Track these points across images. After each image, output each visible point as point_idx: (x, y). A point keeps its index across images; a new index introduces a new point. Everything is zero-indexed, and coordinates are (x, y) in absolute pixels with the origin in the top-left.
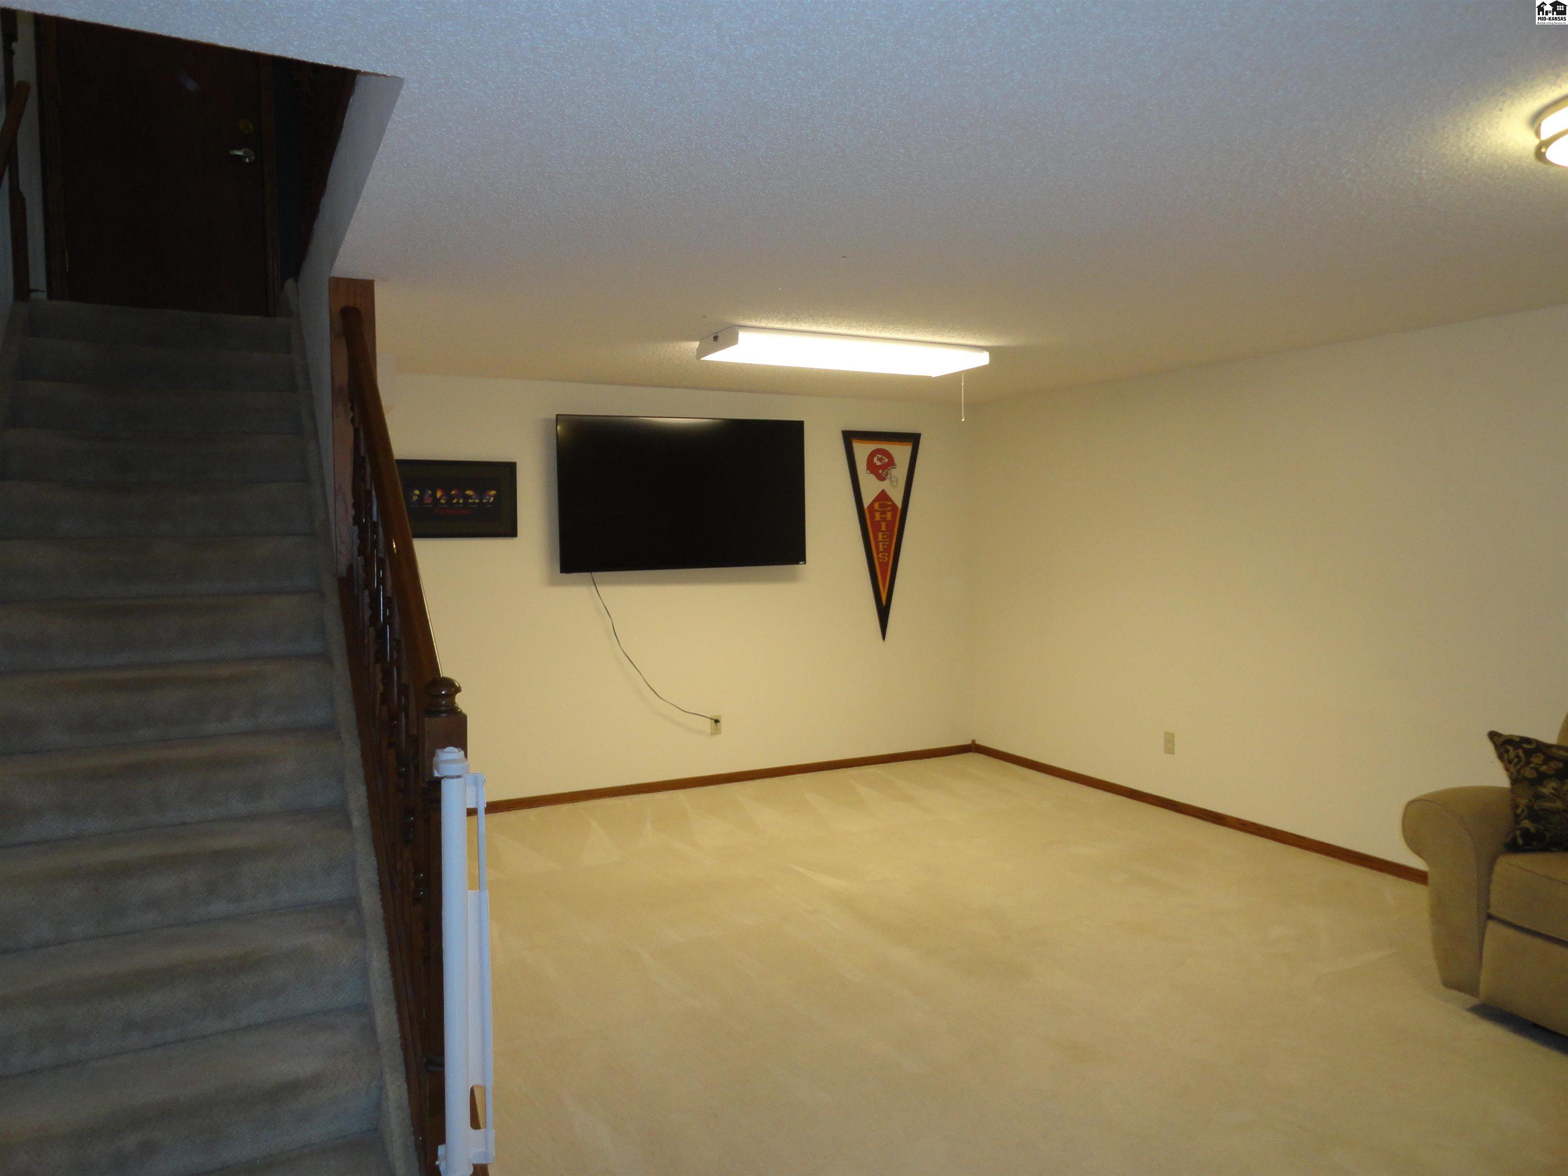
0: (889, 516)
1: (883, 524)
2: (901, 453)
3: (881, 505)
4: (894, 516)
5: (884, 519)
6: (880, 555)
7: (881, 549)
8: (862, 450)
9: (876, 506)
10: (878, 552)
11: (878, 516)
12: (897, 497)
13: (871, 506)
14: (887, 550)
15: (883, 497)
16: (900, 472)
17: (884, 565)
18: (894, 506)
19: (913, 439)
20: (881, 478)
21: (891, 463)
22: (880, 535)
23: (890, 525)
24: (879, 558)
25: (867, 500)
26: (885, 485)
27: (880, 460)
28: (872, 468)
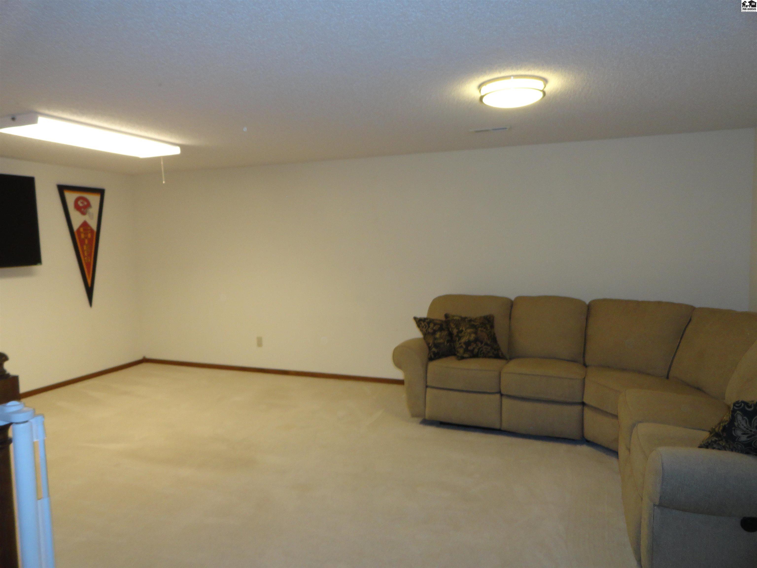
0: (89, 235)
1: (86, 241)
2: (94, 199)
3: (84, 230)
4: (92, 236)
5: (86, 238)
6: (86, 258)
7: (86, 254)
8: (71, 197)
9: (82, 230)
10: (84, 257)
11: (83, 236)
12: (93, 225)
13: (78, 230)
14: (90, 255)
15: (85, 225)
16: (94, 210)
17: (88, 265)
18: (92, 230)
19: (101, 192)
20: (83, 213)
21: (88, 205)
22: (85, 247)
23: (90, 241)
24: (85, 260)
25: (76, 226)
26: (86, 218)
27: (82, 203)
28: (77, 207)
